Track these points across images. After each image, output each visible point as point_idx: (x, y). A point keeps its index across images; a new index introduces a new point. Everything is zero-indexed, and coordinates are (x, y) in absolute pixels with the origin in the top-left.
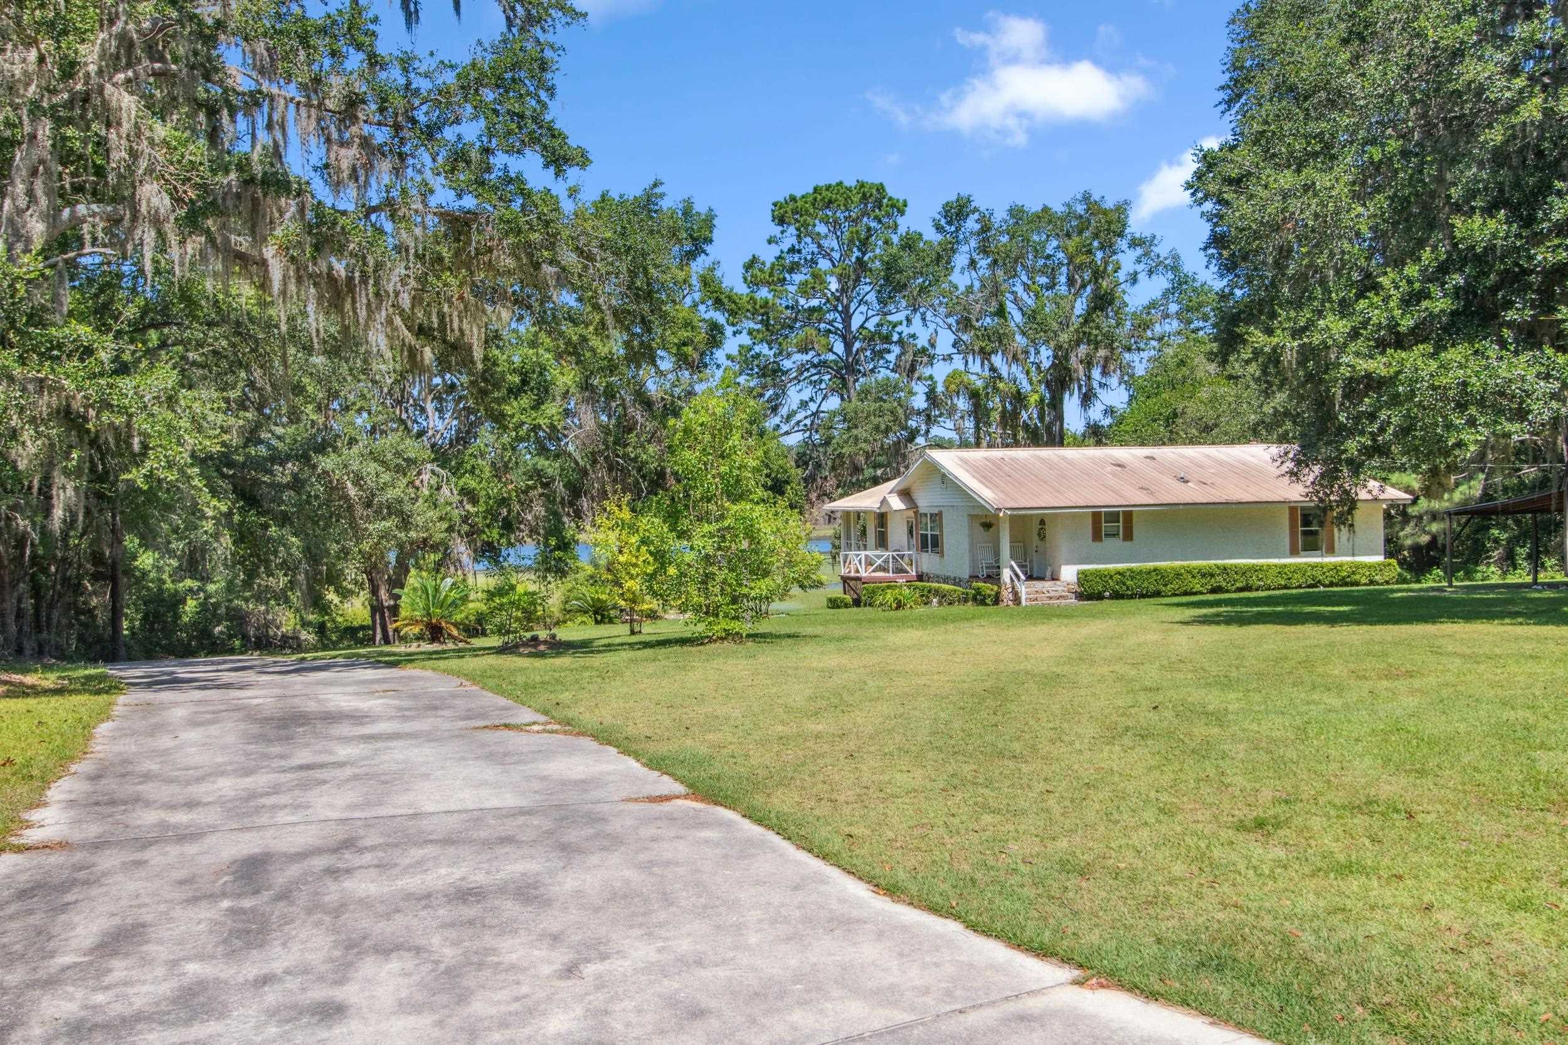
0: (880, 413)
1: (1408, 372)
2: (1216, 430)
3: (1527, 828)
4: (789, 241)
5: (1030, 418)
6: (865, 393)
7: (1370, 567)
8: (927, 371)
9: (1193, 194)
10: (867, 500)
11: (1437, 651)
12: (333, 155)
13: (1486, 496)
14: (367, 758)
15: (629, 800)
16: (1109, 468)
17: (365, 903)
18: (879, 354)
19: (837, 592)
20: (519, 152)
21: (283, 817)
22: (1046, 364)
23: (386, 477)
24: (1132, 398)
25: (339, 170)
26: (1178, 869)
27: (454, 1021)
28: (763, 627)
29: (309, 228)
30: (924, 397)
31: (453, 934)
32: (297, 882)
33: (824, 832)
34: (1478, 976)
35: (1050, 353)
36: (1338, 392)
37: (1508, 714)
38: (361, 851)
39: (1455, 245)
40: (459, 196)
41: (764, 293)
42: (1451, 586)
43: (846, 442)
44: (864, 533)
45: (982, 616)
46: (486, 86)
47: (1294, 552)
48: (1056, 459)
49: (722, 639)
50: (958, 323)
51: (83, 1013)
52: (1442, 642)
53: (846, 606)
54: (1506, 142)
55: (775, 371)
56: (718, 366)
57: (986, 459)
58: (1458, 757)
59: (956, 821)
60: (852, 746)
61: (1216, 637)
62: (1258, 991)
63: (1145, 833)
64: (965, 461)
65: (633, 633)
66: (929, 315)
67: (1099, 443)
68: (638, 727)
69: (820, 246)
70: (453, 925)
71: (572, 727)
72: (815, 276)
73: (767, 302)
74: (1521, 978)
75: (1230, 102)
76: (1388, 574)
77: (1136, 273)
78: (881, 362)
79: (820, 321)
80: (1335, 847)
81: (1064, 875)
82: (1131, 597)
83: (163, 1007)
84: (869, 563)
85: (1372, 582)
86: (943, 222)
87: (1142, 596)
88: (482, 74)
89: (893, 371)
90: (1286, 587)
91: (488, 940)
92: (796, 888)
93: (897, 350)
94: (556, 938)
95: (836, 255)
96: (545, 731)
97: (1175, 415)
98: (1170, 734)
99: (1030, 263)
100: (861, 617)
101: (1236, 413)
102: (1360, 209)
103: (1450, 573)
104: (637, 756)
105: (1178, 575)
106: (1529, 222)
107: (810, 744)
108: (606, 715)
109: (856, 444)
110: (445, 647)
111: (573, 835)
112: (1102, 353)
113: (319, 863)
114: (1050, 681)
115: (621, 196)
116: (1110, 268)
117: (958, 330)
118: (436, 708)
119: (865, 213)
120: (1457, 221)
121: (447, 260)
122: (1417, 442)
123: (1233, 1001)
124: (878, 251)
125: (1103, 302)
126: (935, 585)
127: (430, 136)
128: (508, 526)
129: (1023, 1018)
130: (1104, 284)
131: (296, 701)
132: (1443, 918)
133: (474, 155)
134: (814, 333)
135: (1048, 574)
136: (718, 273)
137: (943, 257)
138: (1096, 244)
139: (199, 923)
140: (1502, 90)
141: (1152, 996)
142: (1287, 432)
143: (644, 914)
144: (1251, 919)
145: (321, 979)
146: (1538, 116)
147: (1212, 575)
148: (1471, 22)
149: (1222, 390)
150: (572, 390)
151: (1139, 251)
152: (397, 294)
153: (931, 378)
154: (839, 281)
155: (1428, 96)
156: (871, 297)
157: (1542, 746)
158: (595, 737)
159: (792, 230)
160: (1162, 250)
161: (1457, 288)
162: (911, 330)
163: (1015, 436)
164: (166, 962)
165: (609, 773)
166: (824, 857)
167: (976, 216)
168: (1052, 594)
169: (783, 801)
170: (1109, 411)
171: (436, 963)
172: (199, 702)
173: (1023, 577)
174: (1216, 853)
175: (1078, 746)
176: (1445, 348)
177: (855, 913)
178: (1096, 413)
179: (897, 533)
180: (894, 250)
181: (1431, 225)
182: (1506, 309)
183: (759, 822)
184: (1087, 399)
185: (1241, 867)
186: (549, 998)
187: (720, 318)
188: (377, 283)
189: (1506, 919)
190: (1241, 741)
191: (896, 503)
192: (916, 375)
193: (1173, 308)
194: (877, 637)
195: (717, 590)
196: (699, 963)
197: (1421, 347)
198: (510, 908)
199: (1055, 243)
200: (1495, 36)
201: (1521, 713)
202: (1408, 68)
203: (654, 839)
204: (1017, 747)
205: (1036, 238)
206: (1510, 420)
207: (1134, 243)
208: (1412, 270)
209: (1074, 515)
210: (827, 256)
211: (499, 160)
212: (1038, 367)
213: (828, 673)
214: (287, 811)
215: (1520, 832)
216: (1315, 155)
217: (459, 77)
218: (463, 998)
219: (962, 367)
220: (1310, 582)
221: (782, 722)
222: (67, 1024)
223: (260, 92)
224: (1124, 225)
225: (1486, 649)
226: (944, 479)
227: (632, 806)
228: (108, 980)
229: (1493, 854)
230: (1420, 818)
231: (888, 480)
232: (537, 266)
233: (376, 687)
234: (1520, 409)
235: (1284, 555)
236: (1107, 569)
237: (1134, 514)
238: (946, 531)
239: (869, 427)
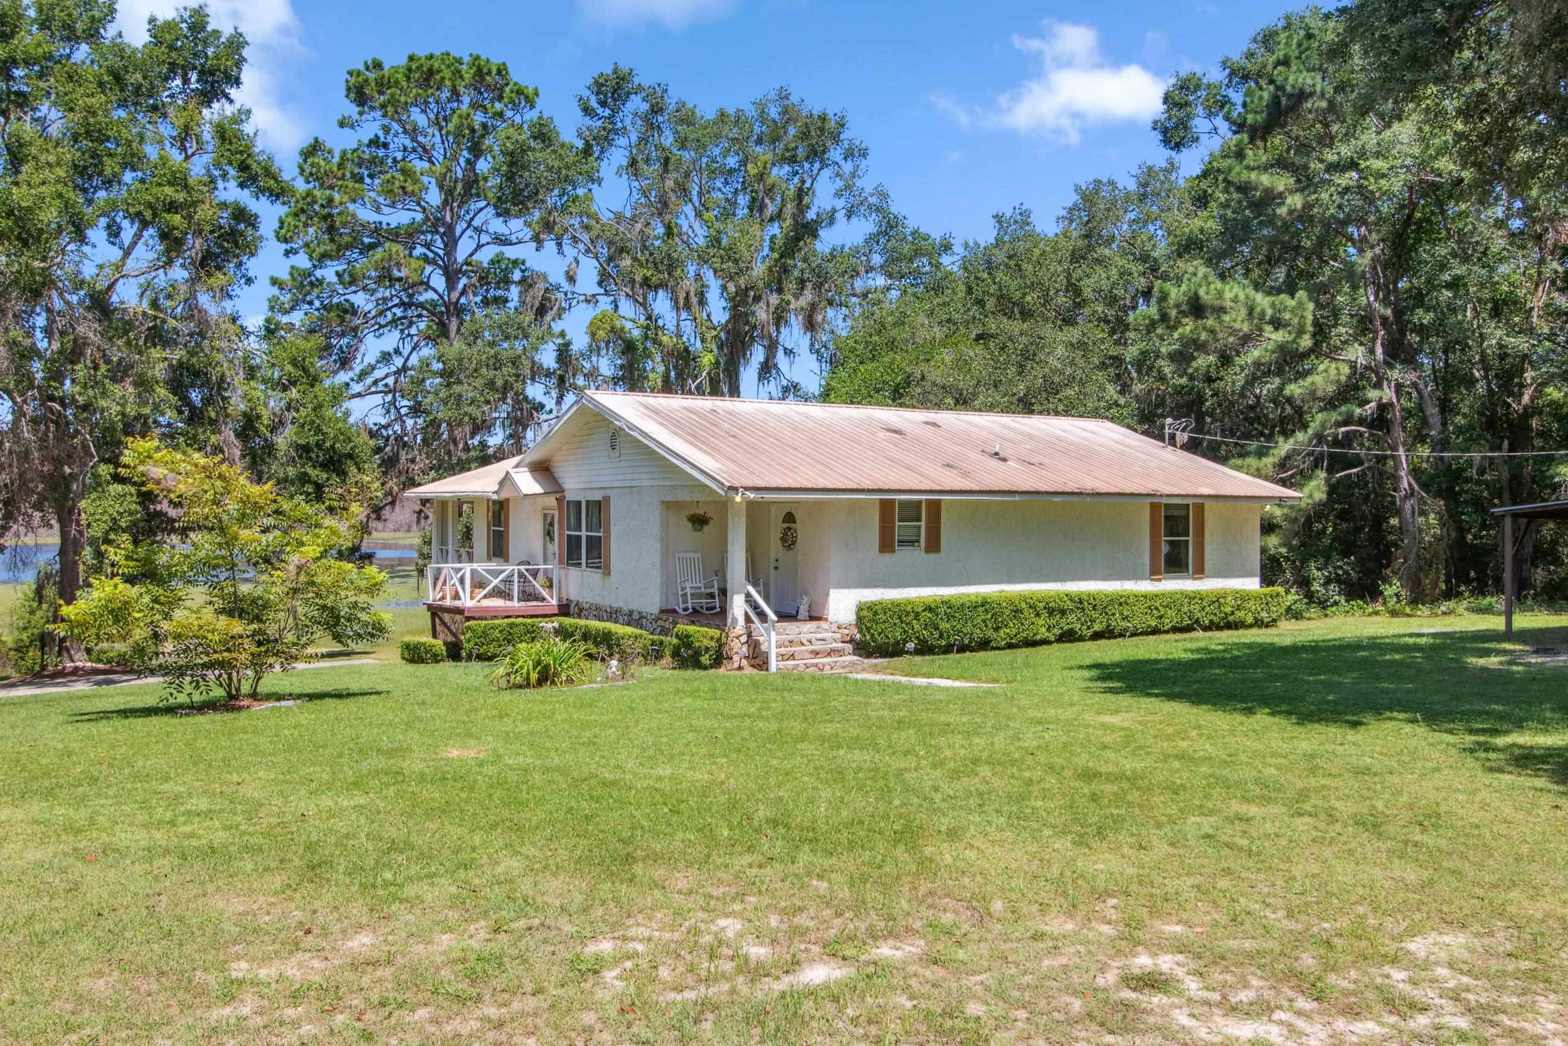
4: (371, 126)
5: (698, 388)
7: (1251, 597)
10: (476, 484)
16: (882, 434)
19: (421, 633)
22: (721, 317)
44: (467, 535)
47: (1154, 573)
50: (608, 250)
53: (436, 659)
57: (688, 409)
64: (654, 412)
66: (569, 237)
69: (415, 141)
72: (406, 172)
77: (834, 211)
82: (947, 650)
84: (478, 584)
86: (593, 103)
87: (963, 649)
90: (1156, 631)
95: (438, 156)
99: (704, 181)
105: (1015, 610)
117: (609, 259)
126: (596, 624)
134: (402, 256)
135: (803, 612)
147: (1063, 612)
153: (562, 334)
154: (441, 190)
156: (487, 214)
159: (375, 111)
160: (867, 184)
167: (642, 94)
168: (818, 646)
173: (772, 616)
179: (526, 534)
180: (521, 138)
191: (528, 484)
209: (851, 506)
210: (425, 154)
212: (709, 321)
220: (1184, 622)
226: (618, 440)
235: (1142, 578)
236: (909, 602)
237: (943, 505)
238: (615, 530)
239: (479, 382)
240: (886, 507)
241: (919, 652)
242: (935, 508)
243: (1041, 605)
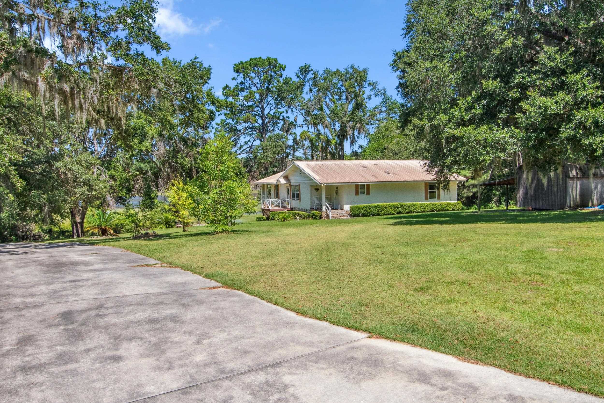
0: (276, 147)
1: (467, 135)
2: (399, 154)
3: (505, 287)
5: (332, 149)
6: (270, 139)
7: (452, 204)
8: (293, 131)
9: (393, 68)
10: (271, 180)
11: (476, 233)
12: (66, 43)
13: (492, 179)
14: (96, 277)
15: (202, 289)
16: (361, 168)
17: (115, 325)
18: (275, 124)
19: (260, 215)
20: (142, 44)
21: (71, 298)
22: (338, 129)
23: (82, 170)
24: (369, 142)
25: (68, 48)
26: (397, 303)
27: (162, 359)
28: (236, 228)
29: (56, 71)
30: (292, 141)
31: (152, 333)
32: (87, 319)
33: (276, 296)
34: (491, 329)
35: (339, 125)
36: (444, 141)
37: (499, 253)
38: (108, 308)
39: (483, 90)
40: (117, 60)
41: (230, 99)
42: (479, 211)
43: (263, 158)
44: (270, 192)
45: (316, 223)
46: (128, 17)
47: (426, 199)
48: (342, 165)
49: (221, 232)
50: (305, 112)
51: (23, 364)
52: (477, 230)
53: (264, 220)
54: (500, 54)
55: (235, 130)
56: (213, 128)
57: (317, 164)
58: (484, 266)
59: (321, 291)
60: (279, 268)
61: (401, 229)
62: (425, 338)
63: (385, 293)
64: (308, 166)
65: (184, 231)
66: (294, 109)
67: (357, 159)
68: (198, 264)
69: (252, 82)
70: (151, 330)
71: (171, 264)
72: (250, 93)
73: (232, 103)
74: (503, 329)
75: (406, 34)
76: (458, 207)
77: (370, 95)
78: (276, 127)
79: (253, 111)
80: (446, 295)
81: (360, 307)
82: (369, 216)
83: (53, 360)
84: (273, 204)
85: (453, 210)
86: (300, 74)
87: (373, 215)
88: (128, 13)
89: (280, 130)
90: (423, 212)
91: (166, 334)
92: (270, 314)
93: (282, 123)
94: (190, 333)
95: (259, 85)
96: (162, 266)
97: (385, 149)
98: (389, 262)
99: (332, 91)
100: (270, 224)
101: (406, 148)
102: (452, 76)
103: (479, 207)
104: (200, 274)
105: (386, 208)
106: (507, 83)
107: (263, 268)
108: (184, 260)
109: (267, 159)
110: (108, 238)
111: (185, 301)
112: (358, 125)
113: (93, 313)
114: (345, 245)
115: (174, 60)
116: (361, 93)
117: (305, 115)
118: (116, 259)
119: (270, 69)
120: (484, 82)
121: (111, 85)
122: (470, 160)
123: (418, 340)
124: (275, 84)
125: (359, 106)
126: (297, 212)
127: (105, 36)
128: (129, 190)
129: (353, 348)
130: (359, 99)
131: (57, 258)
132: (480, 314)
133: (123, 44)
134: (250, 115)
135: (339, 207)
136: (213, 91)
137: (299, 88)
138: (356, 84)
139: (54, 334)
140: (499, 36)
141: (393, 340)
142: (426, 156)
143: (219, 324)
144: (422, 317)
145: (109, 349)
146: (511, 45)
147: (398, 208)
148: (489, 11)
149: (401, 140)
150: (155, 136)
151: (372, 87)
152: (92, 97)
153: (295, 133)
154: (260, 96)
155: (474, 36)
156: (272, 102)
157: (510, 262)
158: (182, 268)
159: (241, 75)
160: (380, 87)
161: (484, 106)
162: (287, 115)
163: (326, 156)
164: (48, 347)
165: (191, 280)
166: (277, 305)
167: (312, 72)
168: (341, 215)
169: (258, 287)
170: (361, 147)
171: (150, 342)
172: (16, 259)
173: (330, 209)
174: (409, 298)
175: (358, 266)
176: (480, 127)
177: (292, 321)
178: (356, 147)
179: (283, 192)
180: (281, 84)
181: (476, 82)
182: (499, 113)
183: (251, 294)
184: (353, 142)
185: (417, 302)
186: (194, 351)
187: (213, 109)
188: (84, 93)
189: (499, 314)
190: (413, 263)
191: (283, 181)
192: (289, 132)
193: (384, 109)
194: (280, 231)
195: (219, 214)
196: (243, 338)
197: (471, 126)
198: (170, 325)
199: (341, 83)
200: (497, 16)
201: (503, 252)
202: (468, 26)
203: (215, 301)
204: (337, 267)
205: (334, 81)
206: (501, 152)
207: (370, 84)
208: (469, 99)
209: (349, 186)
210: (255, 85)
211: (134, 46)
212: (335, 130)
213: (265, 244)
214: (72, 296)
215: (503, 288)
216: (438, 56)
217: (117, 12)
218: (163, 352)
219: (307, 130)
220: (432, 210)
221: (251, 261)
222: (18, 367)
223: (33, 15)
224: (366, 78)
225: (492, 232)
226: (301, 172)
227: (203, 291)
228: (28, 353)
229: (495, 295)
230: (472, 285)
231: (279, 172)
232: (149, 89)
233: (88, 252)
234: (504, 149)
235: (423, 200)
236: (360, 206)
237: (370, 185)
238: (302, 191)
239: (271, 152)
240: (357, 186)
241: (362, 216)
242: (368, 186)
243: (393, 207)
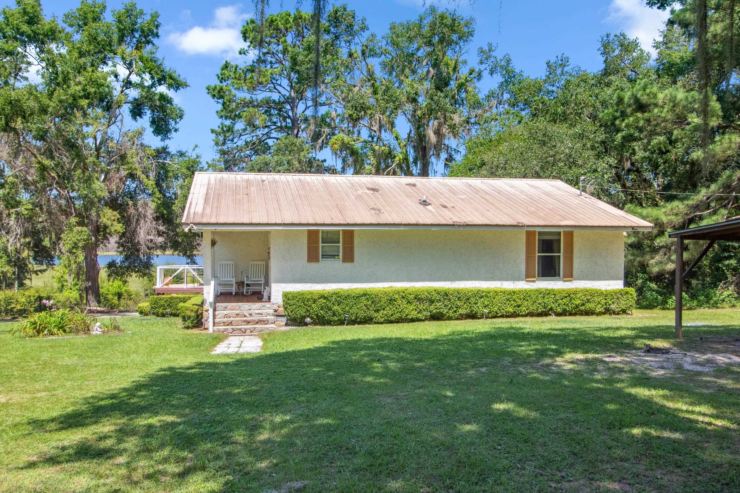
7: (606, 295)
16: (361, 191)
47: (529, 276)
76: (626, 303)
77: (480, 71)
82: (340, 323)
85: (608, 311)
87: (351, 322)
135: (267, 294)
209: (288, 233)
220: (542, 309)
235: (519, 279)
236: (311, 293)
237: (356, 234)
240: (312, 236)
241: (315, 323)
242: (349, 236)
243: (412, 297)
